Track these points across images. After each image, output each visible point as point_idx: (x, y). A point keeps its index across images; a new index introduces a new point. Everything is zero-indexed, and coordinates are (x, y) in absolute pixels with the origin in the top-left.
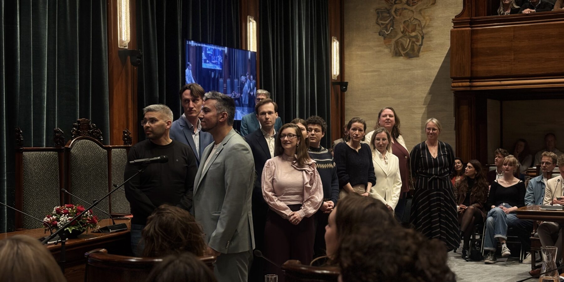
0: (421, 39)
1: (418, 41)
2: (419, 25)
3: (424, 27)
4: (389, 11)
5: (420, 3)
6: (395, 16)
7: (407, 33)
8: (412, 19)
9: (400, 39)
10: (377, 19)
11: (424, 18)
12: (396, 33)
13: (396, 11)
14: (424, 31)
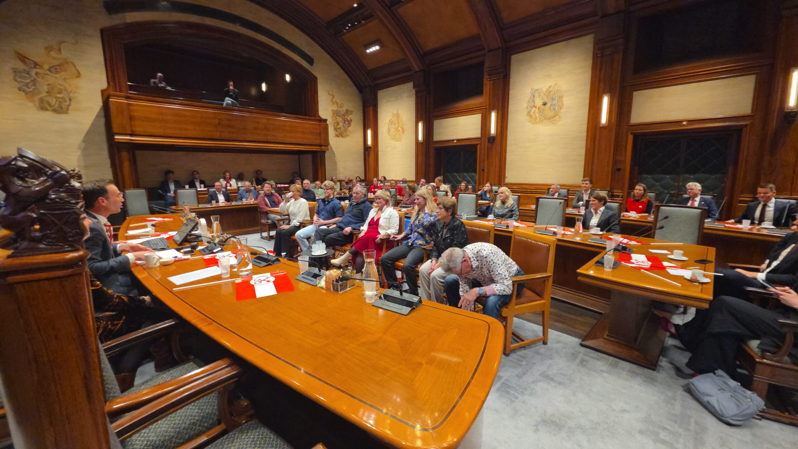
0: (68, 101)
1: (65, 101)
2: (65, 90)
3: (71, 92)
4: (28, 73)
5: (63, 73)
6: (36, 78)
7: (52, 94)
8: (57, 84)
9: (46, 98)
10: (15, 77)
11: (69, 85)
12: (40, 92)
13: (37, 74)
14: (71, 95)
